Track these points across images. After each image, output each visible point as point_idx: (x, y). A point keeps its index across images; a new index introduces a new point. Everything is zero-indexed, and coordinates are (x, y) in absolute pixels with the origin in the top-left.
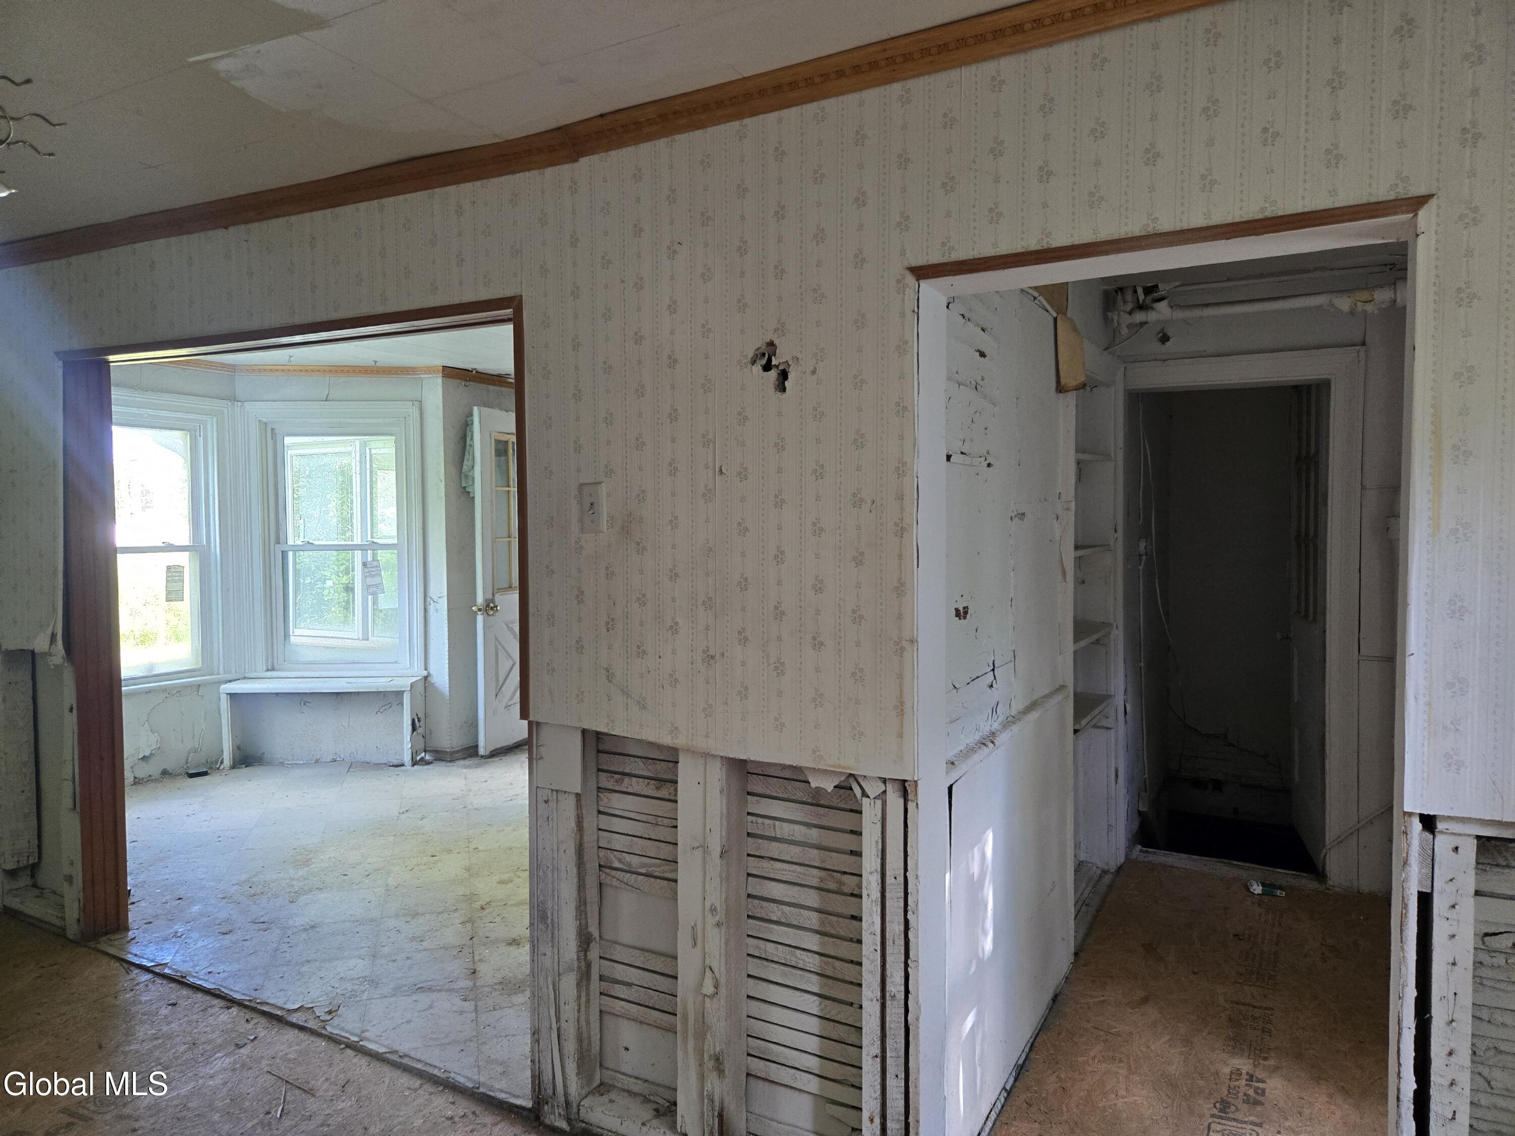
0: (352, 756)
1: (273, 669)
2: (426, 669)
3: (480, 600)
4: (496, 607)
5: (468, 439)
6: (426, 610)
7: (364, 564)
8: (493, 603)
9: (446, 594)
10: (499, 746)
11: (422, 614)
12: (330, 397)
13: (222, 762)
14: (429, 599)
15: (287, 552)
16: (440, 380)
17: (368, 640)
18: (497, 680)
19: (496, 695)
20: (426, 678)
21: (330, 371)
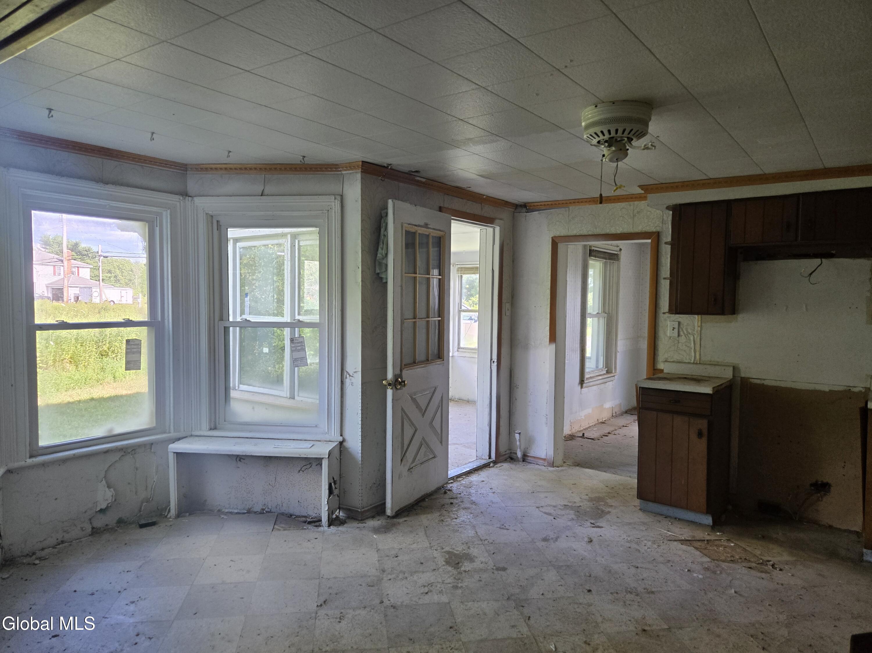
0: (278, 507)
1: (215, 428)
2: (341, 435)
3: (390, 375)
4: (404, 382)
5: (382, 230)
6: (342, 383)
7: (292, 340)
8: (401, 378)
9: (360, 370)
10: (402, 505)
11: (339, 386)
12: (266, 192)
13: (169, 511)
14: (345, 373)
15: (229, 328)
16: (359, 176)
17: (294, 398)
18: (402, 447)
19: (402, 460)
20: (341, 443)
21: (265, 169)
